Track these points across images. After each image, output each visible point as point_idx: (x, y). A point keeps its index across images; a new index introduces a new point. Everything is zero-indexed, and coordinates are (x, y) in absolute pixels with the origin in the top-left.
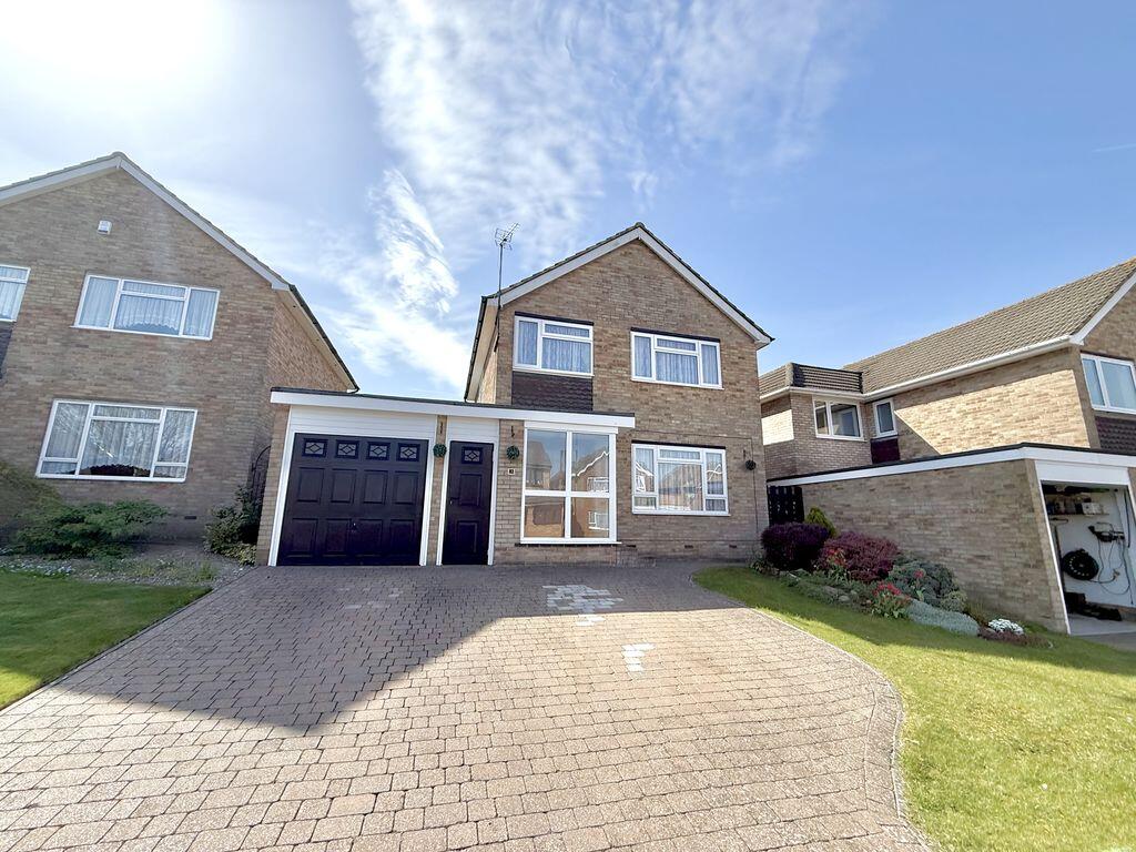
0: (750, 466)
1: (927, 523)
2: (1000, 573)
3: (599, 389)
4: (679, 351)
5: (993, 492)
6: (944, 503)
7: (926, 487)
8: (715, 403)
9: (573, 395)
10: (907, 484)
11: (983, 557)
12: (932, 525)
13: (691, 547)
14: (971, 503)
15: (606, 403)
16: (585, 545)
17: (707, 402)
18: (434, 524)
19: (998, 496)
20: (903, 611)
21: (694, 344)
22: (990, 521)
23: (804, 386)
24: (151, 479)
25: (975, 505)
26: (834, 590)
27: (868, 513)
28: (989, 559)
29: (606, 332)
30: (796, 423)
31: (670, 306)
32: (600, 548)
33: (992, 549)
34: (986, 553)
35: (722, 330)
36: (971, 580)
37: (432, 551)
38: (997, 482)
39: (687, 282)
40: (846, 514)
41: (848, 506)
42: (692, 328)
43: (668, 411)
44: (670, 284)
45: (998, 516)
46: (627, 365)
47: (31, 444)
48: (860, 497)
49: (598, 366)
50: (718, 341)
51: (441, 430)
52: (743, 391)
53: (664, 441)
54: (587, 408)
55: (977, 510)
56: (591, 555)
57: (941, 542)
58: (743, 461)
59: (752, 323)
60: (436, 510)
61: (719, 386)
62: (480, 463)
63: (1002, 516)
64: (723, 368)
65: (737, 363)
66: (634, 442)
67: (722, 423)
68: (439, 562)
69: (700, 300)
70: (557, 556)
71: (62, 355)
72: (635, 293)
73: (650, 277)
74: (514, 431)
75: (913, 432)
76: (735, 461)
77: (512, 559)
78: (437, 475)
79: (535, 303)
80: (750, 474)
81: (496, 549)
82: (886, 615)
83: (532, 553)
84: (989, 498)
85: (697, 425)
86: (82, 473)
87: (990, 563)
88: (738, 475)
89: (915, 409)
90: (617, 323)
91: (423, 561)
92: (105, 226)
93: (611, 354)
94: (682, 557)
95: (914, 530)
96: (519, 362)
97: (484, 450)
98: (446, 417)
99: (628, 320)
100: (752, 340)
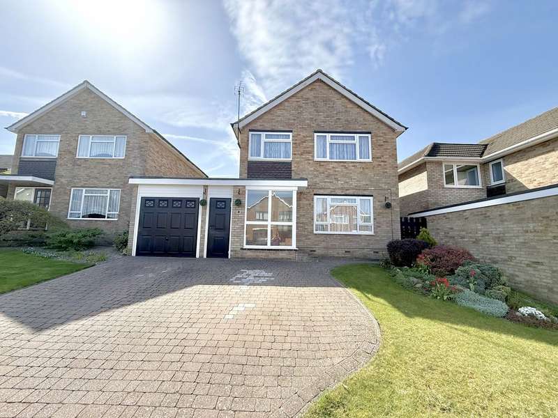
0: (388, 206)
1: (499, 239)
2: (549, 275)
3: (295, 167)
4: (345, 142)
5: (548, 217)
6: (512, 226)
7: (500, 215)
8: (367, 170)
9: (281, 171)
10: (488, 214)
11: (538, 263)
12: (503, 241)
13: (349, 252)
14: (531, 226)
15: (299, 174)
16: (278, 250)
17: (362, 170)
18: (202, 238)
19: (551, 220)
20: (452, 296)
21: (354, 137)
22: (544, 238)
23: (436, 156)
24: (106, 219)
25: (534, 227)
26: (415, 280)
27: (464, 233)
28: (543, 265)
29: (300, 135)
30: (430, 180)
31: (339, 116)
32: (286, 252)
33: (544, 258)
34: (540, 261)
35: (372, 126)
36: (528, 278)
37: (202, 251)
38: (550, 210)
39: (350, 100)
40: (451, 234)
41: (452, 229)
42: (352, 127)
43: (336, 177)
44: (339, 103)
45: (550, 234)
46: (311, 152)
47: (65, 206)
48: (459, 223)
49: (295, 154)
50: (370, 133)
51: (205, 193)
52: (385, 162)
53: (333, 193)
54: (289, 178)
55: (535, 231)
56: (281, 255)
57: (508, 252)
58: (384, 203)
59: (392, 120)
60: (203, 232)
61: (370, 160)
62: (225, 208)
63: (554, 235)
64: (373, 149)
65: (382, 145)
66: (315, 194)
67: (371, 181)
68: (205, 256)
69: (359, 110)
70: (262, 255)
71: (72, 169)
72: (317, 111)
73: (326, 101)
74: (240, 191)
75: (516, 180)
76: (379, 203)
77: (239, 256)
78: (204, 214)
79: (259, 124)
80: (388, 211)
81: (231, 251)
82: (439, 297)
83: (249, 254)
84: (545, 222)
85: (354, 183)
86: (83, 217)
87: (542, 267)
88: (381, 211)
89: (519, 164)
90: (306, 130)
91: (197, 256)
92: (83, 114)
93: (302, 146)
94: (343, 257)
95: (491, 243)
96: (251, 156)
97: (226, 201)
98: (207, 186)
99: (313, 127)
100: (393, 130)
